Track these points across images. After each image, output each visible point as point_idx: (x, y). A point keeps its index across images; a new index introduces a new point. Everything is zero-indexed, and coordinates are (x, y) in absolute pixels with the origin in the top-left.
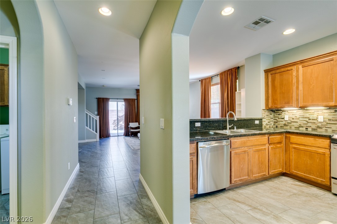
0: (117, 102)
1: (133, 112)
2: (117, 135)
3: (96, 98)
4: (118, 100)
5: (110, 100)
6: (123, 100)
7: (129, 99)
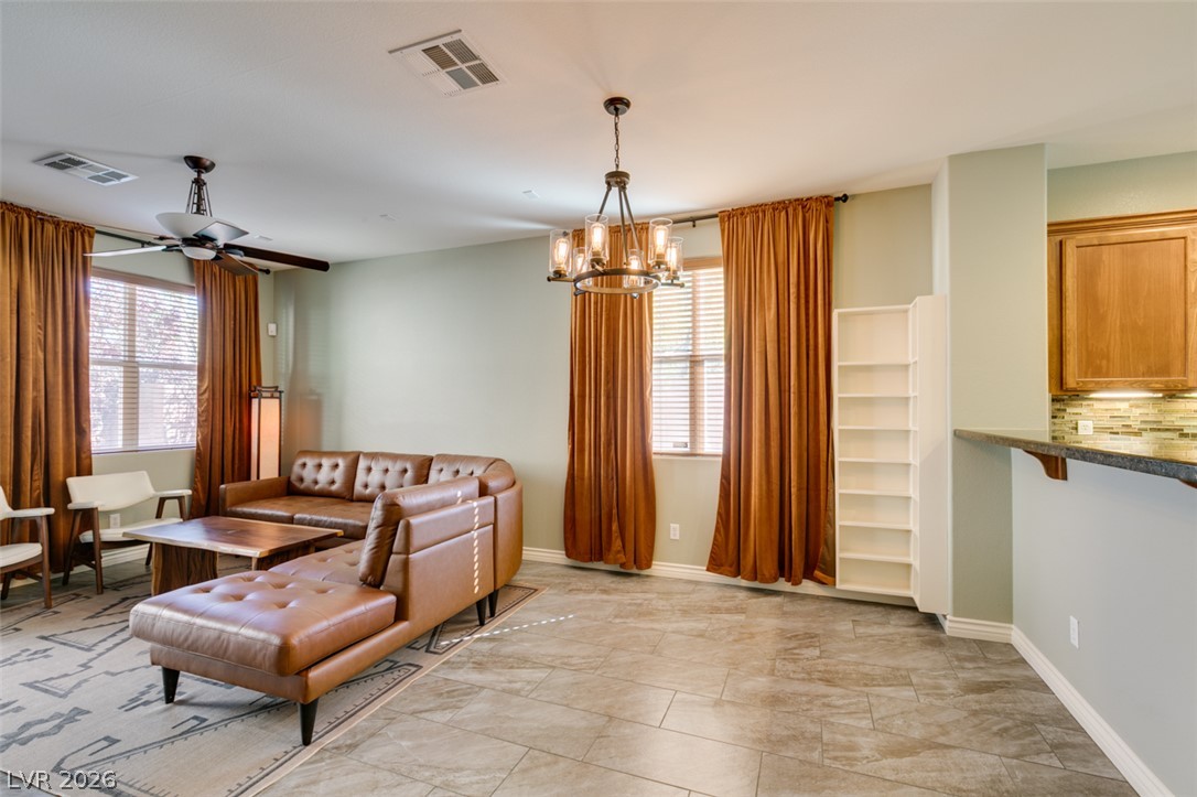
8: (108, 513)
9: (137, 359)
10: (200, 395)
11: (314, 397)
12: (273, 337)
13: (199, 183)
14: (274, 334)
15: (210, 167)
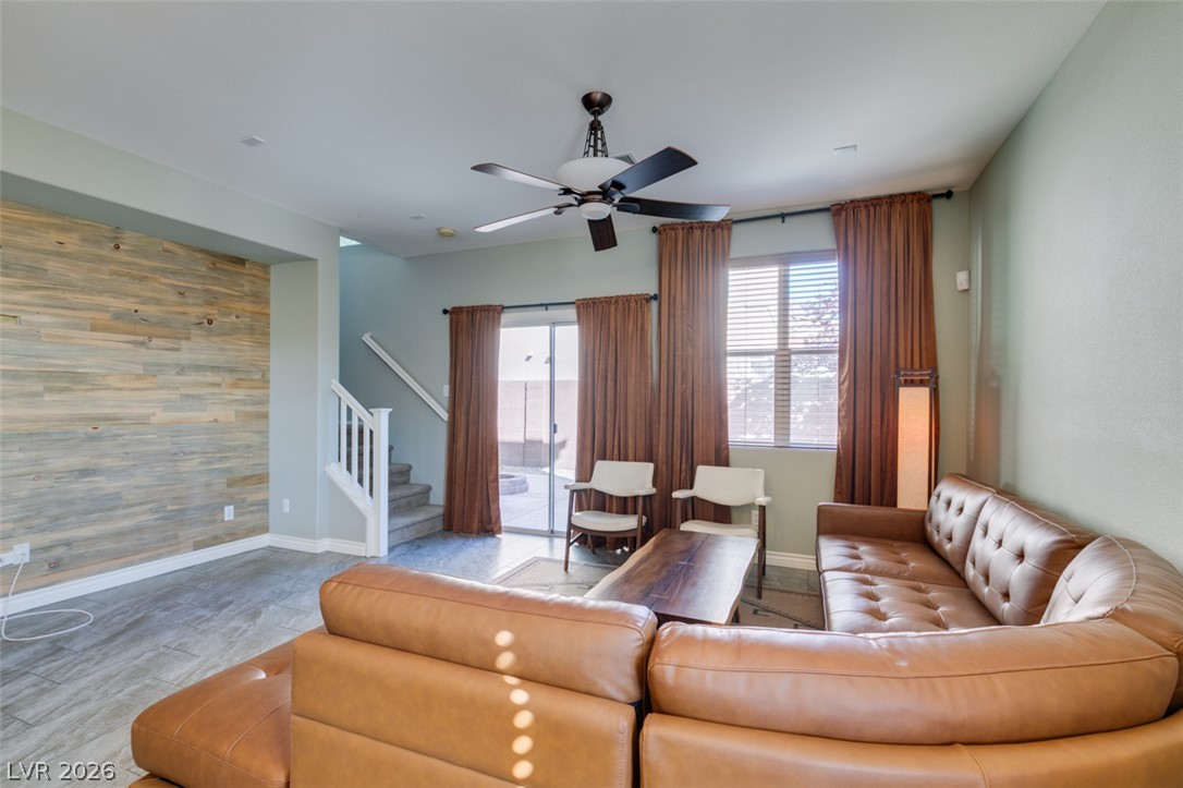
0: (554, 324)
1: (631, 390)
2: (545, 527)
3: (445, 312)
4: (554, 313)
5: (505, 317)
6: (572, 313)
7: (608, 301)
8: (741, 508)
9: (790, 346)
10: (840, 384)
11: (994, 384)
12: (967, 291)
13: (595, 127)
14: (966, 287)
15: (606, 101)
